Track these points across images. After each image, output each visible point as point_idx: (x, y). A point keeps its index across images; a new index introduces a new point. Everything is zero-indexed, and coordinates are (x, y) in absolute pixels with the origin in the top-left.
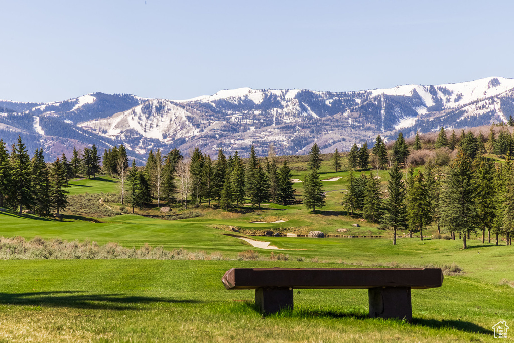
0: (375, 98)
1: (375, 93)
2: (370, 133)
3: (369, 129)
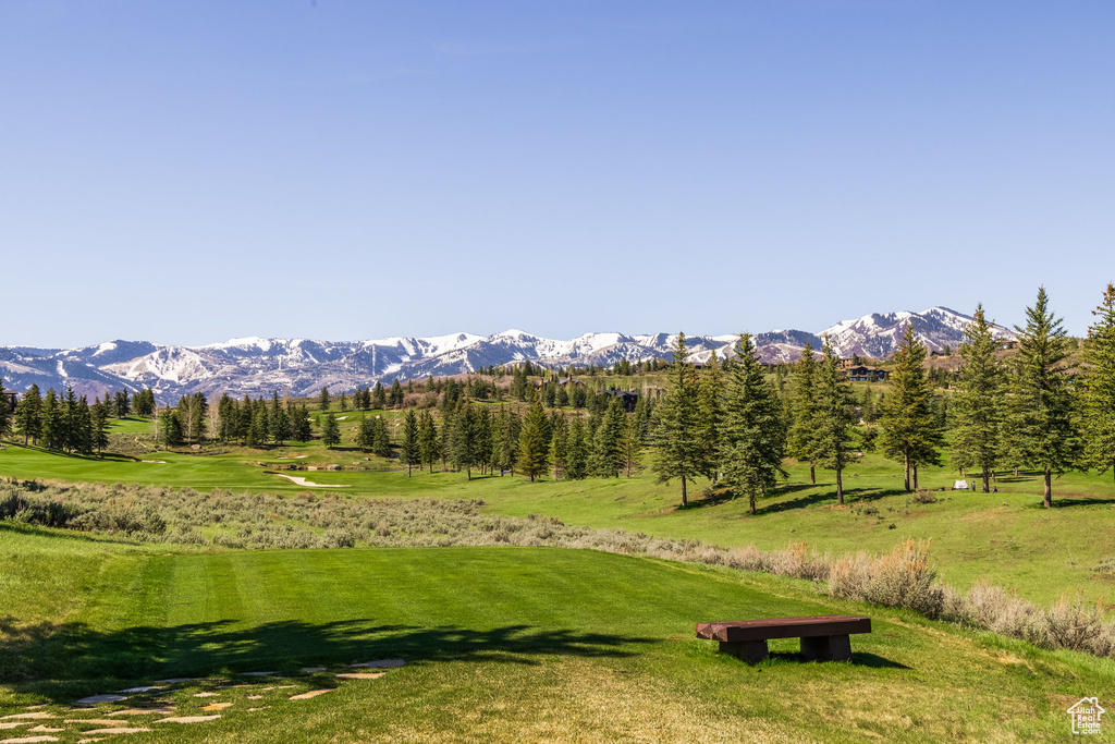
0: (367, 348)
1: (367, 344)
2: (363, 377)
3: (362, 373)
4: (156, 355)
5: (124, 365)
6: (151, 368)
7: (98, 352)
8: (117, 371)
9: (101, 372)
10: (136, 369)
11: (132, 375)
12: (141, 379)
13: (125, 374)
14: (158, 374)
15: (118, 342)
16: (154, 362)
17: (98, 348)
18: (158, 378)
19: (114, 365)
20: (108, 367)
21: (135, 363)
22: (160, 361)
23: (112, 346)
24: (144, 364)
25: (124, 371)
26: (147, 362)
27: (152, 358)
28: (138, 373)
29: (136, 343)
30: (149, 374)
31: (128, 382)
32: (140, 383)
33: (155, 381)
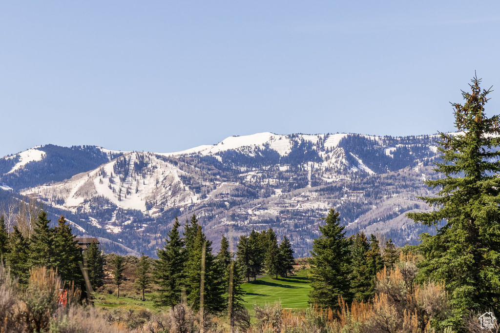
4: (109, 167)
5: (60, 186)
6: (102, 189)
7: (17, 167)
8: (50, 197)
9: (26, 198)
10: (78, 194)
11: (72, 203)
12: (87, 209)
13: (61, 202)
14: (115, 201)
15: (48, 148)
16: (106, 181)
17: (17, 159)
18: (114, 207)
19: (45, 187)
20: (35, 190)
21: (77, 183)
22: (117, 179)
23: (37, 156)
24: (90, 184)
25: (59, 196)
26: (96, 181)
27: (103, 174)
28: (81, 200)
29: (76, 149)
30: (101, 200)
31: (68, 214)
32: (86, 216)
33: (109, 212)
